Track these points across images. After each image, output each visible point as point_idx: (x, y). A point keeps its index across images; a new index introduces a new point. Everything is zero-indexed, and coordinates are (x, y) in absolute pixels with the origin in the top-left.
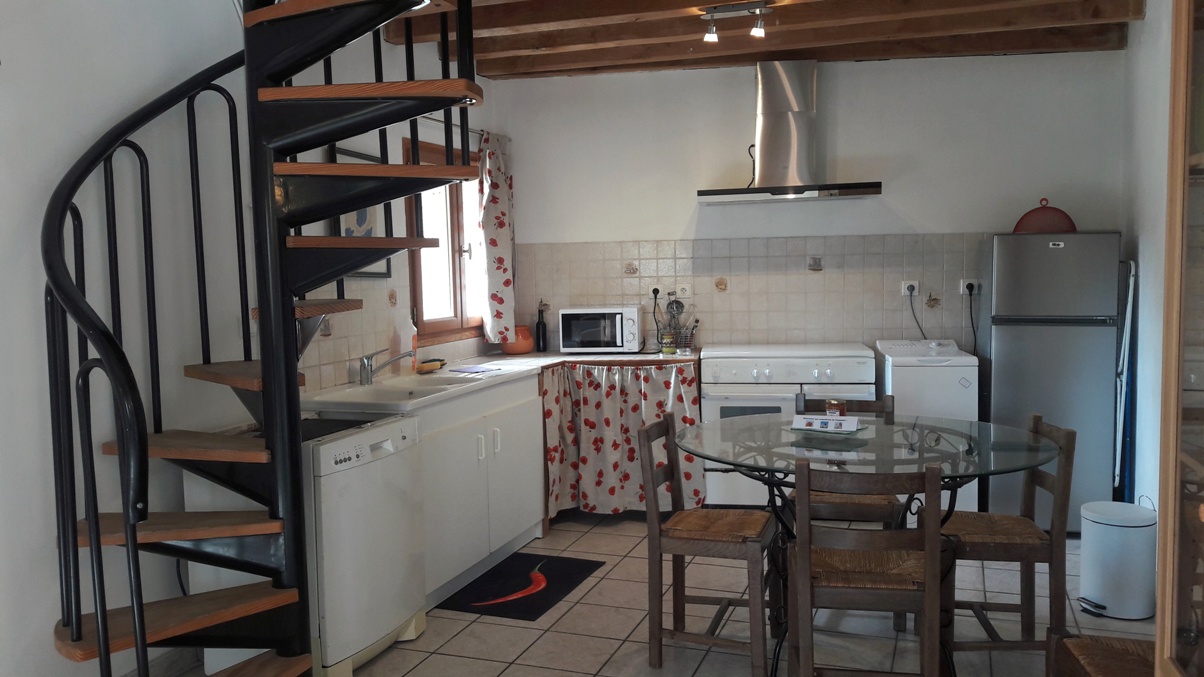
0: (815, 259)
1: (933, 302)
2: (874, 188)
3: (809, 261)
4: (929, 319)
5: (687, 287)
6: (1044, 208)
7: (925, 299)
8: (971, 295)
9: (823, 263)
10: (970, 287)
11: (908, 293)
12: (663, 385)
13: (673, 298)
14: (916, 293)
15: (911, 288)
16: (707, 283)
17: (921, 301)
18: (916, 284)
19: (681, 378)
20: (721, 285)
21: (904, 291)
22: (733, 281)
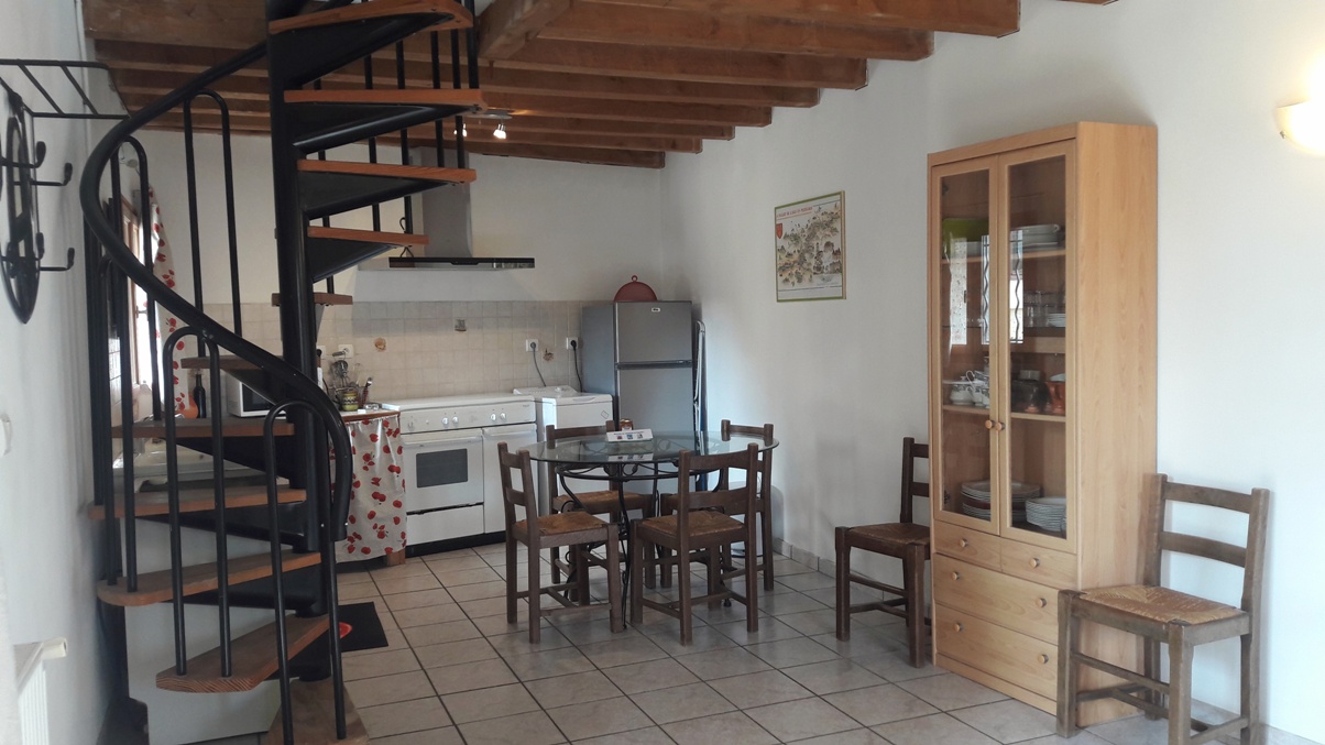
0: (459, 321)
1: (548, 356)
2: (530, 262)
3: (455, 323)
4: (547, 369)
5: (350, 347)
6: (635, 282)
7: (543, 353)
8: (575, 349)
9: (466, 325)
10: (573, 343)
11: (531, 349)
12: (369, 439)
13: (337, 358)
14: (537, 349)
15: (533, 345)
16: (367, 343)
17: (540, 354)
18: (536, 341)
19: (387, 430)
20: (380, 345)
21: (528, 347)
22: (389, 341)
